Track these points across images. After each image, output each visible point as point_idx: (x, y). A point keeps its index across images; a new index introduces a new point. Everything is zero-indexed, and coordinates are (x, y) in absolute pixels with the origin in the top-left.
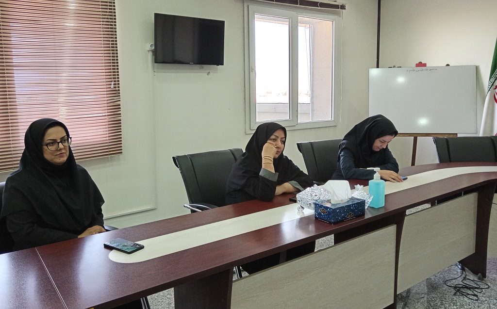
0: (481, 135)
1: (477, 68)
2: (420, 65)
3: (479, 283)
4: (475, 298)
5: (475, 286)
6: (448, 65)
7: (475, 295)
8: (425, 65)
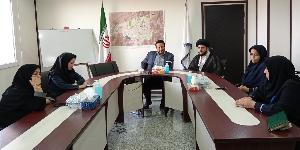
0: (99, 63)
1: (92, 30)
2: (66, 28)
3: (123, 126)
4: (125, 132)
5: (122, 128)
6: (79, 29)
7: (125, 131)
8: (68, 28)
